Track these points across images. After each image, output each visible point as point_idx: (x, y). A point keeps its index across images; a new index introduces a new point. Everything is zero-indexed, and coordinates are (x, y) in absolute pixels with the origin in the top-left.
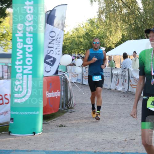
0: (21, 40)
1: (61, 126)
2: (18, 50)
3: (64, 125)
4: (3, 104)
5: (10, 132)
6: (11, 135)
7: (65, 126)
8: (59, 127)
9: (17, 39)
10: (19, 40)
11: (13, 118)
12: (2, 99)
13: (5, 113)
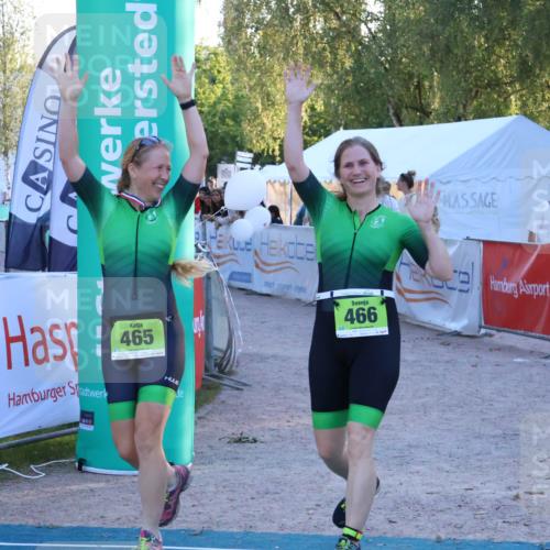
0: (117, 131)
1: (239, 441)
2: (104, 167)
3: (251, 438)
4: (46, 359)
5: (82, 462)
6: (87, 472)
7: (255, 441)
8: (236, 442)
9: (100, 126)
10: (106, 129)
11: (92, 414)
12: (43, 343)
13: (56, 392)
